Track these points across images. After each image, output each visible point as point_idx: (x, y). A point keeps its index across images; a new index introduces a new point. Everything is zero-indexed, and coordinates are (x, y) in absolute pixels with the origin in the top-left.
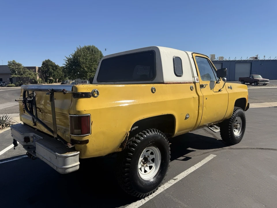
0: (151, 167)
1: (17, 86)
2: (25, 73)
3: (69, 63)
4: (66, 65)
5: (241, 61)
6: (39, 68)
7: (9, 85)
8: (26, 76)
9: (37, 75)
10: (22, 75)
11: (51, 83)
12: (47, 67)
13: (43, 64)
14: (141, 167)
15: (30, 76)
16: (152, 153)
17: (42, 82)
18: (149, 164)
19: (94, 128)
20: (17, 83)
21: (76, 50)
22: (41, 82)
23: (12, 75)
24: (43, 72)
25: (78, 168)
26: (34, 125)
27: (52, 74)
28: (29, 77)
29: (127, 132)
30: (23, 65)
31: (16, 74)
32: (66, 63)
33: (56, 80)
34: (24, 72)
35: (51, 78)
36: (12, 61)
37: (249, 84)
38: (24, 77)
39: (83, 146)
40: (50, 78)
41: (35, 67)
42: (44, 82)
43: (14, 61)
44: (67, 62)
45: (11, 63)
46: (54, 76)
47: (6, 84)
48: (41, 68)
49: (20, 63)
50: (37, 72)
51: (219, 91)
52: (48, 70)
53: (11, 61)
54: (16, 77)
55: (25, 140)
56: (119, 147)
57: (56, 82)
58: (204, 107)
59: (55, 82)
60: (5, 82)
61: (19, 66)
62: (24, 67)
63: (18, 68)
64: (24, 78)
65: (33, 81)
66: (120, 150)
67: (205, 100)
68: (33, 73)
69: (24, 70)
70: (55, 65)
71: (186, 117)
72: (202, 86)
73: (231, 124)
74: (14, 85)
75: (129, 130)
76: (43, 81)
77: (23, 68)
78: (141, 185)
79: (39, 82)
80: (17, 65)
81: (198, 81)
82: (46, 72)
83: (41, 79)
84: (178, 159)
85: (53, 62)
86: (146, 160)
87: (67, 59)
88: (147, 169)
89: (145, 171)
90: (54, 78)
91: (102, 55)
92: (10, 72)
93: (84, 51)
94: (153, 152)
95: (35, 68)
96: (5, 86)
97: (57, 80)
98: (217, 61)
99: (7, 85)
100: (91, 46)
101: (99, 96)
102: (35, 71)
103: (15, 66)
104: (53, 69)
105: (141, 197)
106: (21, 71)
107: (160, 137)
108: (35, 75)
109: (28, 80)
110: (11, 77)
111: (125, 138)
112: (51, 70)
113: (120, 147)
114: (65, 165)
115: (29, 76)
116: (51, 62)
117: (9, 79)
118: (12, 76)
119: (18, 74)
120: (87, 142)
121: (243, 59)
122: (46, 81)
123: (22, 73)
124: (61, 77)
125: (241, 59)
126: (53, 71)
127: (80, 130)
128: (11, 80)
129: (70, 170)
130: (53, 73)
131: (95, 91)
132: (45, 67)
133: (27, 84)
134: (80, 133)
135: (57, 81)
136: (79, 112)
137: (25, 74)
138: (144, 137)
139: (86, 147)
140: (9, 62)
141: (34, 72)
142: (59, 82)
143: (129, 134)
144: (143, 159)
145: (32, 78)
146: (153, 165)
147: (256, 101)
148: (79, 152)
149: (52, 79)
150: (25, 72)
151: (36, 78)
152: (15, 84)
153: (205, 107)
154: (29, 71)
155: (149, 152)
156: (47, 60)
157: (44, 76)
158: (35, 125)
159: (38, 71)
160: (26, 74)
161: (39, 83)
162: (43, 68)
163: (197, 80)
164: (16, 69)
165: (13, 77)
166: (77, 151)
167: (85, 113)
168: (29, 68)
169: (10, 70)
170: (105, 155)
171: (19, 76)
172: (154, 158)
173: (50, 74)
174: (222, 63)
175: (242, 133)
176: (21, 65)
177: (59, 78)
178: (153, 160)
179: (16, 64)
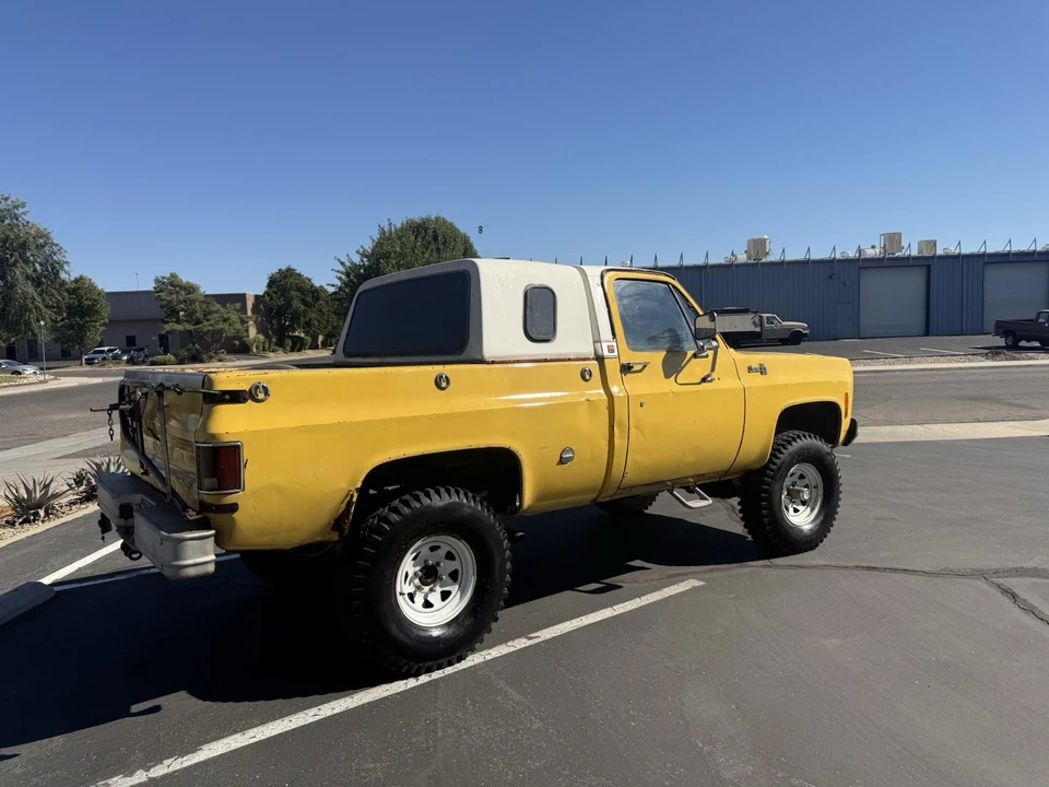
0: (445, 595)
1: (181, 362)
2: (208, 317)
3: (351, 281)
4: (340, 288)
5: (1008, 254)
6: (257, 297)
7: (155, 359)
8: (210, 328)
9: (251, 323)
10: (198, 322)
11: (299, 350)
12: (282, 295)
13: (272, 282)
14: (415, 592)
15: (226, 326)
16: (450, 556)
17: (267, 346)
18: (441, 586)
19: (250, 475)
20: (184, 353)
21: (376, 236)
22: (264, 348)
23: (168, 323)
24: (271, 309)
25: (211, 568)
26: (142, 474)
27: (299, 318)
28: (220, 332)
29: (350, 491)
30: (202, 290)
31: (178, 322)
32: (340, 278)
33: (315, 339)
34: (206, 314)
35: (297, 334)
36: (168, 275)
37: (1037, 344)
38: (205, 329)
39: (225, 517)
40: (294, 330)
41: (245, 294)
42: (273, 347)
43: (173, 275)
44: (343, 277)
45: (164, 283)
46: (308, 324)
47: (146, 356)
48: (263, 296)
49: (194, 281)
50: (249, 313)
51: (704, 380)
52: (289, 304)
53: (164, 278)
54: (181, 332)
55: (121, 513)
56: (329, 529)
57: (314, 347)
58: (633, 430)
59: (310, 348)
60: (142, 349)
61: (190, 293)
62: (207, 296)
63: (185, 301)
64: (205, 334)
65: (235, 345)
66: (335, 537)
67: (635, 409)
68: (234, 317)
69: (204, 306)
70: (312, 286)
71: (561, 457)
72: (626, 369)
73: (769, 485)
74: (173, 358)
75: (356, 483)
76: (270, 343)
77: (203, 299)
78: (401, 636)
79: (257, 348)
80: (185, 289)
81: (613, 351)
82: (280, 313)
83: (261, 337)
84: (580, 588)
85: (305, 274)
86: (429, 575)
87: (342, 269)
88: (435, 598)
89: (428, 604)
90: (307, 333)
91: (471, 246)
92: (162, 314)
93: (404, 239)
94: (453, 551)
95: (242, 298)
96: (143, 363)
97: (321, 338)
98: (909, 258)
99: (150, 359)
100: (433, 218)
101: (270, 398)
102: (244, 309)
103: (177, 292)
104: (304, 302)
105: (404, 670)
106: (194, 312)
107: (468, 511)
108: (243, 322)
109: (218, 341)
110: (163, 332)
111: (344, 505)
112: (297, 304)
113: (333, 529)
114: (177, 558)
115: (221, 326)
116: (299, 275)
117: (156, 338)
118: (167, 327)
119: (187, 321)
120: (234, 508)
121: (1015, 248)
122: (281, 344)
123: (199, 315)
124: (333, 328)
125: (1008, 249)
126: (303, 307)
127: (215, 480)
128: (165, 343)
129: (191, 572)
130: (304, 317)
131: (257, 387)
132: (275, 293)
133: (215, 353)
134: (216, 487)
135: (319, 343)
136: (213, 436)
137: (208, 320)
138: (413, 506)
139: (233, 519)
140: (157, 281)
141: (238, 311)
142: (325, 345)
143: (356, 495)
144: (421, 571)
145: (230, 332)
146: (454, 589)
147: (1023, 413)
148: (213, 532)
149: (303, 335)
150: (210, 313)
151: (245, 334)
152: (176, 356)
153: (636, 427)
154: (222, 310)
155: (442, 552)
156: (284, 268)
157: (272, 324)
158: (146, 473)
159: (252, 310)
160: (212, 322)
161: (254, 350)
162: (271, 299)
163: (611, 350)
164: (180, 302)
165: (171, 332)
166: (210, 529)
167: (227, 439)
168: (223, 299)
169: (162, 307)
170: (289, 547)
171: (190, 327)
172: (456, 571)
173: (295, 317)
174: (929, 267)
175: (821, 518)
176: (198, 289)
177: (326, 332)
178: (454, 576)
179: (181, 287)
